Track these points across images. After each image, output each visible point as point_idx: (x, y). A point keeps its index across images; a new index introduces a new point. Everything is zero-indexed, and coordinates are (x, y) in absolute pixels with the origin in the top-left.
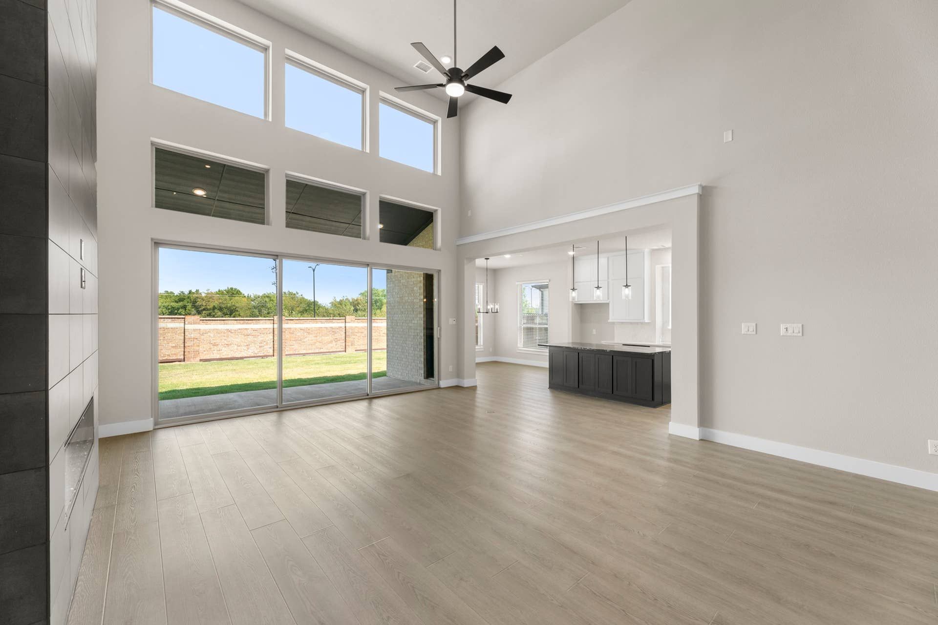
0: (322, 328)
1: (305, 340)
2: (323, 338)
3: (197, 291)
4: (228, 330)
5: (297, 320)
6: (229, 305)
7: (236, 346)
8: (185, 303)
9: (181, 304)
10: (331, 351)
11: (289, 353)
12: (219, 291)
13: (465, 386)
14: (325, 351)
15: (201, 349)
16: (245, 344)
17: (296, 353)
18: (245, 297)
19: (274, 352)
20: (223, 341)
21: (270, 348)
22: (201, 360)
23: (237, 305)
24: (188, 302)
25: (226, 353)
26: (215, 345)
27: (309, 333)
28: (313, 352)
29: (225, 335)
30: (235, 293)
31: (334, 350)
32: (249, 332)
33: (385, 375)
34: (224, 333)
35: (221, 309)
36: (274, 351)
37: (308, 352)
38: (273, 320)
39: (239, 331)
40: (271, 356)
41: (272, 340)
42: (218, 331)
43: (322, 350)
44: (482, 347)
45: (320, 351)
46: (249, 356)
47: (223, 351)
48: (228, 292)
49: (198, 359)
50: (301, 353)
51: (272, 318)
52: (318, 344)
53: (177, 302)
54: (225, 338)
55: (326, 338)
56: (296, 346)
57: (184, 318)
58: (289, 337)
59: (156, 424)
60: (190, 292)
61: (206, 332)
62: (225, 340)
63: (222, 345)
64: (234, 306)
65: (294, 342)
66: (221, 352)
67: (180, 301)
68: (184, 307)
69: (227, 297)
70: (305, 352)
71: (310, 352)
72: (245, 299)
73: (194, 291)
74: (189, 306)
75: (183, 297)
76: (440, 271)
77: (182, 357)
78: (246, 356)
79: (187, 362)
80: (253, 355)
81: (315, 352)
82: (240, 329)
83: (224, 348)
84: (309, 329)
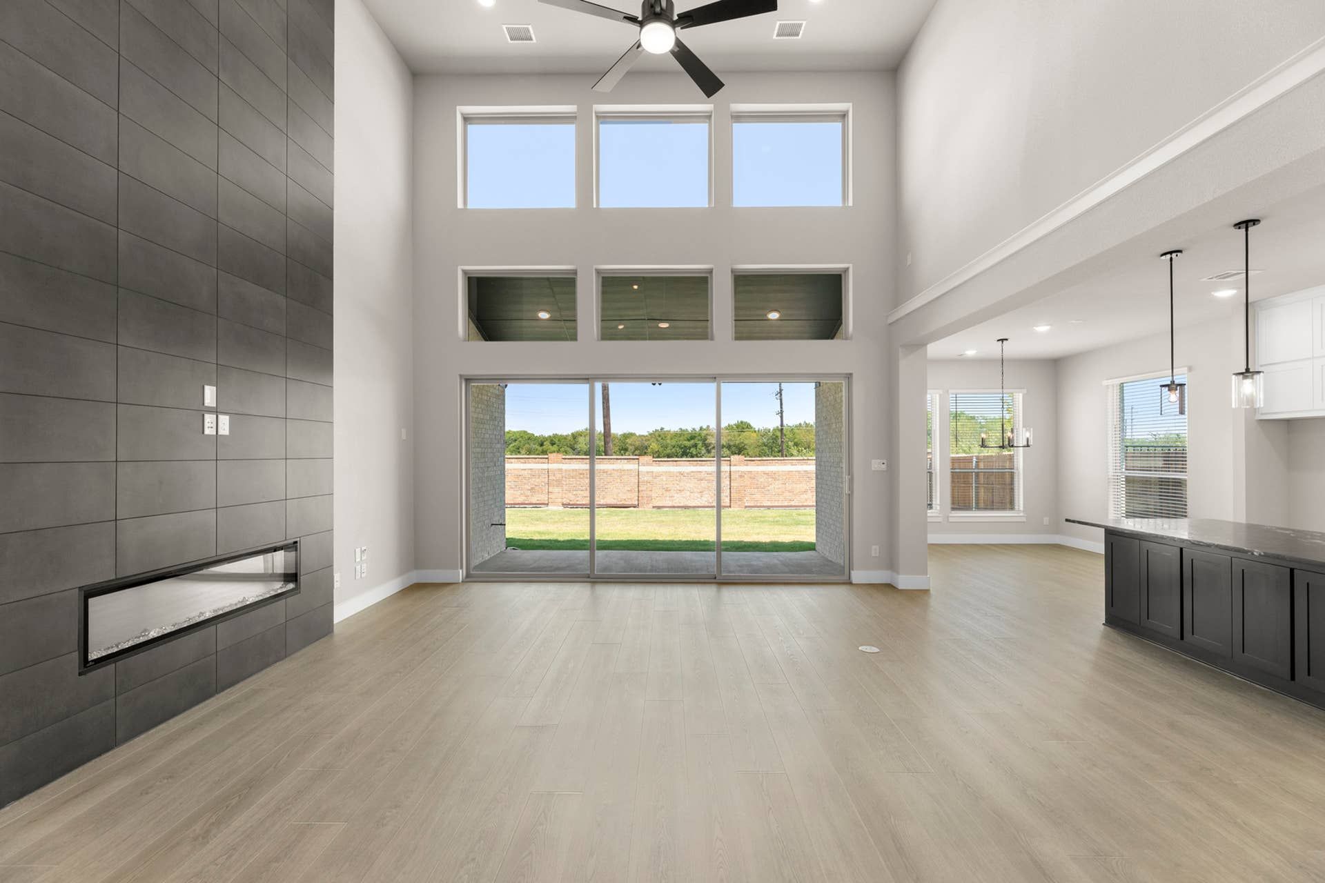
0: (792, 471)
1: (769, 488)
2: (795, 485)
3: (708, 427)
4: (680, 473)
5: (759, 460)
6: (737, 442)
7: (688, 493)
8: (696, 441)
9: (692, 442)
10: (805, 504)
11: (749, 504)
12: (729, 425)
13: (900, 587)
14: (797, 504)
15: (654, 495)
16: (698, 491)
17: (759, 504)
18: (755, 432)
19: (730, 503)
20: (676, 485)
21: (727, 496)
22: (654, 507)
23: (746, 442)
24: (699, 440)
25: (679, 500)
26: (667, 490)
27: (775, 479)
28: (780, 504)
29: (677, 478)
30: (745, 427)
31: (810, 504)
32: (703, 475)
33: (814, 549)
34: (677, 476)
35: (729, 447)
36: (730, 500)
37: (774, 505)
38: (730, 461)
39: (692, 474)
40: (727, 507)
41: (729, 487)
42: (670, 474)
43: (793, 503)
44: (1022, 514)
45: (790, 504)
46: (702, 505)
47: (675, 498)
48: (738, 426)
49: (651, 505)
50: (765, 505)
51: (729, 459)
52: (787, 494)
53: (689, 440)
54: (677, 482)
55: (798, 486)
56: (758, 496)
57: (638, 459)
58: (749, 483)
59: (468, 575)
60: (701, 428)
61: (658, 475)
62: (678, 484)
63: (674, 490)
64: (743, 443)
65: (756, 490)
66: (673, 498)
67: (692, 439)
68: (695, 446)
69: (736, 433)
70: (769, 504)
71: (776, 504)
72: (755, 435)
73: (704, 427)
74: (700, 444)
75: (694, 435)
76: (851, 374)
77: (636, 503)
78: (700, 505)
79: (640, 509)
80: (707, 504)
81: (783, 505)
82: (692, 472)
83: (676, 495)
84: (775, 474)
